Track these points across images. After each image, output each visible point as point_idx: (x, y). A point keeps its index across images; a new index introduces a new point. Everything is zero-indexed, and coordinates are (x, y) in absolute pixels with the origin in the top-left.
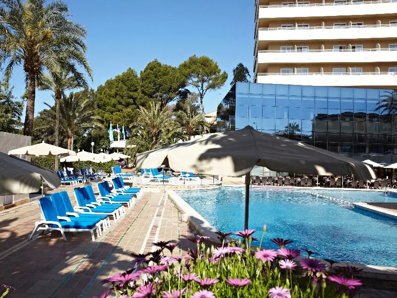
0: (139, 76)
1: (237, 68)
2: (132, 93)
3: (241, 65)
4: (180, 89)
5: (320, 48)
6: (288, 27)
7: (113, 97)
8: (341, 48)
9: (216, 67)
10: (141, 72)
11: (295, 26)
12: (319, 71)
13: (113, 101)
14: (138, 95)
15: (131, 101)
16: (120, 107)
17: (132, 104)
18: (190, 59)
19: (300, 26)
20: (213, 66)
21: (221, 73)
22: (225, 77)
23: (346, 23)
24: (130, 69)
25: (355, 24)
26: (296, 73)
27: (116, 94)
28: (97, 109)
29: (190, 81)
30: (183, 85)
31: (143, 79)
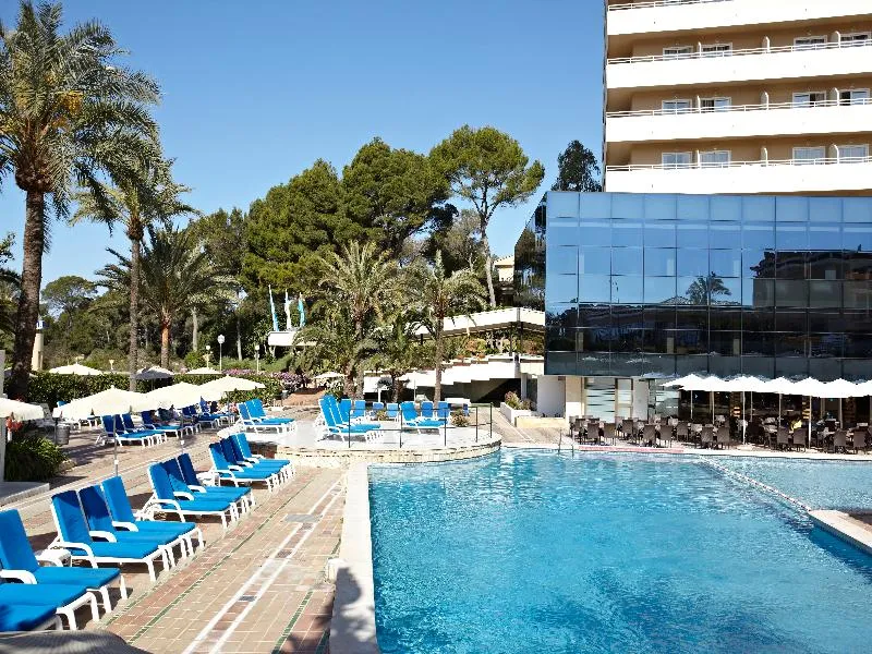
0: (340, 177)
1: (568, 153)
2: (323, 217)
3: (577, 145)
4: (436, 205)
5: (759, 101)
6: (680, 52)
7: (283, 226)
8: (813, 98)
9: (517, 152)
10: (346, 167)
11: (696, 50)
12: (757, 157)
13: (283, 235)
14: (338, 220)
15: (323, 234)
16: (298, 248)
17: (326, 242)
18: (457, 135)
19: (708, 50)
20: (508, 150)
21: (527, 167)
22: (539, 174)
23: (825, 37)
24: (320, 163)
25: (848, 39)
26: (699, 163)
27: (290, 220)
28: (247, 255)
29: (456, 186)
30: (441, 194)
31: (348, 185)
